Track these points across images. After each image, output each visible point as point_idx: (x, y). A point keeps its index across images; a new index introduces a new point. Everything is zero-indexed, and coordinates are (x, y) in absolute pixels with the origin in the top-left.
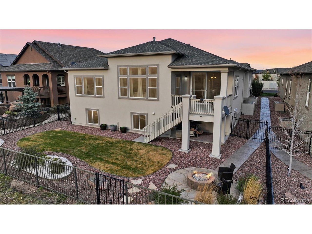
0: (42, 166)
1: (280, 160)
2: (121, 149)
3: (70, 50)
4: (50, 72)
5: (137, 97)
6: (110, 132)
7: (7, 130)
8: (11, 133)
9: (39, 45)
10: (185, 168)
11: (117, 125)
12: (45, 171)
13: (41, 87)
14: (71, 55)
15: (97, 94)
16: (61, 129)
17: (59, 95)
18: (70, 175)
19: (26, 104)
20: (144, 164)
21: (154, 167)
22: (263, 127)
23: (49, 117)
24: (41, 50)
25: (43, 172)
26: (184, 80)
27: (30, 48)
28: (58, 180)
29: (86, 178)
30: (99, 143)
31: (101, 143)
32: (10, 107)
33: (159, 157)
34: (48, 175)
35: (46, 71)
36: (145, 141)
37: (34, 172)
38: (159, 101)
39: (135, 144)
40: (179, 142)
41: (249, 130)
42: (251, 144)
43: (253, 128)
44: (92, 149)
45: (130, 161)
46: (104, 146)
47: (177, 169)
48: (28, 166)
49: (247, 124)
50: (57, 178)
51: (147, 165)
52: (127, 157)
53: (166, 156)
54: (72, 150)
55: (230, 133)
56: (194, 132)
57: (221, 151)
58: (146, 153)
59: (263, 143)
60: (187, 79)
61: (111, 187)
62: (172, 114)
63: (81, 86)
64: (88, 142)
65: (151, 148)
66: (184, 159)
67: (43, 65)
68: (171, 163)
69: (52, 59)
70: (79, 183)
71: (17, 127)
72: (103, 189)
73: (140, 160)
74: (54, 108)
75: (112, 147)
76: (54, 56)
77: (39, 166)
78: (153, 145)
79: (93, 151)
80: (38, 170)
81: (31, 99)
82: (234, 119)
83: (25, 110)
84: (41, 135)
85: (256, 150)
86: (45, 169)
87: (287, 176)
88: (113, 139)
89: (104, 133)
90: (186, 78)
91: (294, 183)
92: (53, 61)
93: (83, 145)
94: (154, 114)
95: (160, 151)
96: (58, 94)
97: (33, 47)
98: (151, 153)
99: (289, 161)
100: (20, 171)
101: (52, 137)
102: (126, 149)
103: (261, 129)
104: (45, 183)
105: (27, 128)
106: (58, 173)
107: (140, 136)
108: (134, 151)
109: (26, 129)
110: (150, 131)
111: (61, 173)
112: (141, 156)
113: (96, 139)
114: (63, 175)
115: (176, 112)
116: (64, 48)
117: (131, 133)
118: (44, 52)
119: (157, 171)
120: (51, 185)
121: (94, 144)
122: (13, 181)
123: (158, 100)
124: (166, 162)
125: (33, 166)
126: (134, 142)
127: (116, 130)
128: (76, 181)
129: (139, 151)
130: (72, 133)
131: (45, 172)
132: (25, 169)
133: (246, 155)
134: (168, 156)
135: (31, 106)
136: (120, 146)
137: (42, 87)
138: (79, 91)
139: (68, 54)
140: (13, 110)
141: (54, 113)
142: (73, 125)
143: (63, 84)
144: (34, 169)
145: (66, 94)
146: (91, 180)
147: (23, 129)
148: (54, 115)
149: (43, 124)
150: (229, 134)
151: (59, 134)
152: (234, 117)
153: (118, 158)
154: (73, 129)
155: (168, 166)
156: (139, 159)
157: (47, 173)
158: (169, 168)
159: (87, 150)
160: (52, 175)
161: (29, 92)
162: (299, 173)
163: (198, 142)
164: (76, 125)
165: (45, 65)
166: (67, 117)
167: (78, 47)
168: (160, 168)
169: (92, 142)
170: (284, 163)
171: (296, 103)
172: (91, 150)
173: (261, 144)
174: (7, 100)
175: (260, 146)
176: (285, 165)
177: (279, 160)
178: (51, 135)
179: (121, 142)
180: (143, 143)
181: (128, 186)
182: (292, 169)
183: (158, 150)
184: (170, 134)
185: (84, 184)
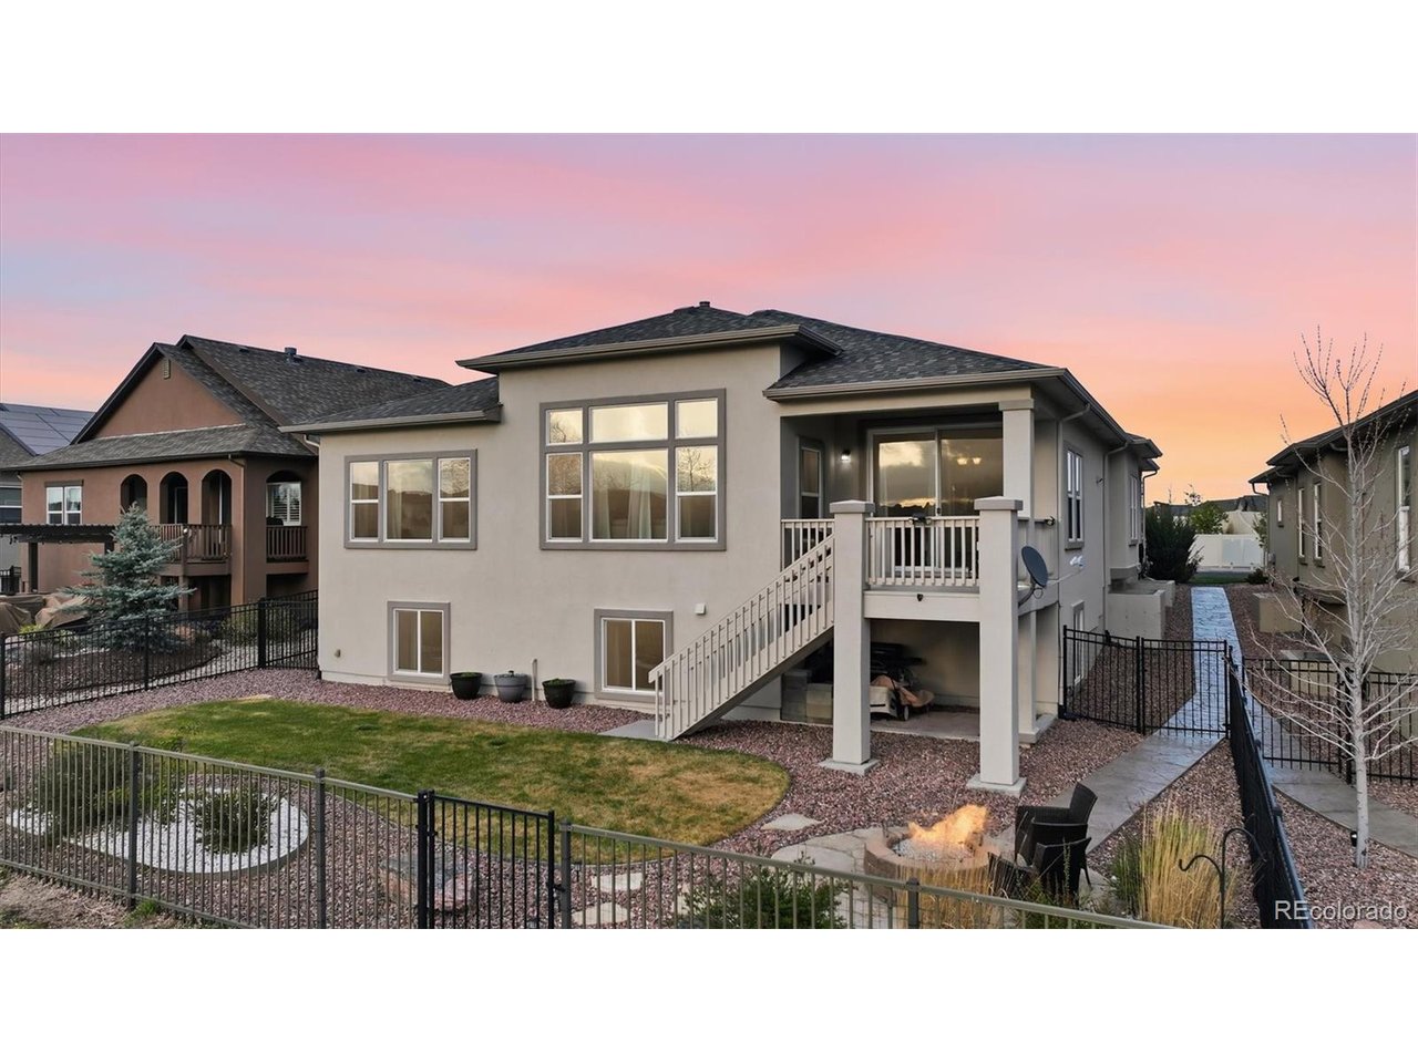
0: (163, 822)
1: (1310, 810)
2: (545, 762)
3: (336, 380)
4: (242, 462)
5: (625, 538)
6: (496, 705)
7: (17, 701)
8: (32, 710)
9: (205, 354)
10: (854, 828)
11: (529, 672)
12: (173, 843)
13: (196, 526)
14: (339, 397)
15: (445, 535)
16: (268, 696)
17: (272, 564)
18: (292, 856)
19: (119, 589)
20: (653, 816)
21: (703, 827)
22: (1213, 690)
23: (216, 657)
24: (212, 372)
25: (164, 848)
26: (838, 466)
27: (163, 368)
28: (232, 876)
29: (371, 870)
30: (443, 743)
31: (450, 742)
32: (44, 611)
33: (723, 790)
34: (186, 860)
35: (222, 457)
36: (662, 735)
37: (119, 850)
38: (725, 550)
39: (612, 744)
40: (821, 737)
41: (1148, 699)
42: (1163, 749)
43: (1164, 694)
44: (409, 763)
45: (587, 806)
46: (465, 751)
47: (814, 833)
48: (95, 824)
49: (1138, 680)
50: (227, 870)
51: (670, 820)
52: (573, 790)
53: (762, 787)
54: (310, 766)
55: (1062, 704)
56: (889, 695)
57: (1021, 767)
58: (664, 776)
59: (1218, 746)
60: (852, 463)
61: (489, 902)
62: (787, 607)
63: (376, 501)
64: (393, 738)
65: (690, 757)
66: (847, 795)
67: (212, 436)
68: (784, 812)
69: (256, 411)
70: (334, 889)
71: (65, 691)
72: (449, 904)
73: (634, 800)
74: (245, 611)
75: (503, 754)
76: (266, 397)
77: (148, 826)
78: (697, 748)
79: (413, 768)
80: (139, 837)
81: (145, 565)
82: (1074, 639)
83: (112, 614)
84: (170, 716)
85: (1190, 769)
86: (173, 837)
87: (1354, 865)
88: (508, 728)
89: (466, 709)
90: (845, 458)
91: (1389, 891)
92: (258, 417)
93: (365, 747)
94: (705, 614)
95: (733, 770)
96: (269, 560)
97: (178, 360)
98: (689, 775)
99: (1353, 811)
100: (50, 845)
101: (221, 722)
102: (571, 762)
103: (1205, 697)
104: (168, 892)
105: (112, 695)
106: (235, 849)
107: (636, 719)
108: (605, 768)
109: (105, 696)
110: (685, 698)
111: (251, 848)
112: (639, 787)
113: (426, 728)
114: (258, 857)
115: (802, 599)
116: (313, 371)
117: (592, 707)
118: (223, 382)
119: (717, 841)
120: (195, 897)
121: (416, 745)
122: (10, 886)
123: (722, 548)
124: (761, 808)
125: (118, 824)
126: (609, 738)
127: (526, 699)
128: (322, 881)
129: (632, 768)
130: (317, 710)
131: (173, 848)
132: (78, 837)
133: (1140, 785)
134: (771, 788)
135: (140, 599)
136: (542, 751)
137: (200, 526)
138: (365, 524)
139: (329, 394)
140: (54, 625)
141: (244, 641)
142: (323, 682)
143: (294, 518)
144: (119, 837)
145: (303, 559)
146: (396, 869)
147: (92, 700)
148: (239, 650)
149: (186, 681)
150: (1054, 711)
151: (257, 714)
152: (1074, 631)
153: (532, 794)
154: (323, 697)
155: (767, 822)
156: (631, 797)
157: (182, 851)
158: (776, 831)
159: (382, 764)
160: (208, 859)
161: (137, 533)
162: (1410, 857)
163: (911, 736)
164: (339, 684)
165: (222, 435)
166: (300, 654)
167: (373, 369)
168: (732, 828)
169: (408, 737)
170: (1332, 822)
171: (1354, 508)
172: (402, 766)
173: (1208, 749)
174: (34, 585)
175: (1206, 755)
176: (1339, 826)
177: (1305, 808)
178: (217, 717)
179: (545, 736)
180: (649, 742)
181: (573, 899)
182: (1375, 843)
183: (720, 764)
184: (779, 706)
185: (356, 892)
